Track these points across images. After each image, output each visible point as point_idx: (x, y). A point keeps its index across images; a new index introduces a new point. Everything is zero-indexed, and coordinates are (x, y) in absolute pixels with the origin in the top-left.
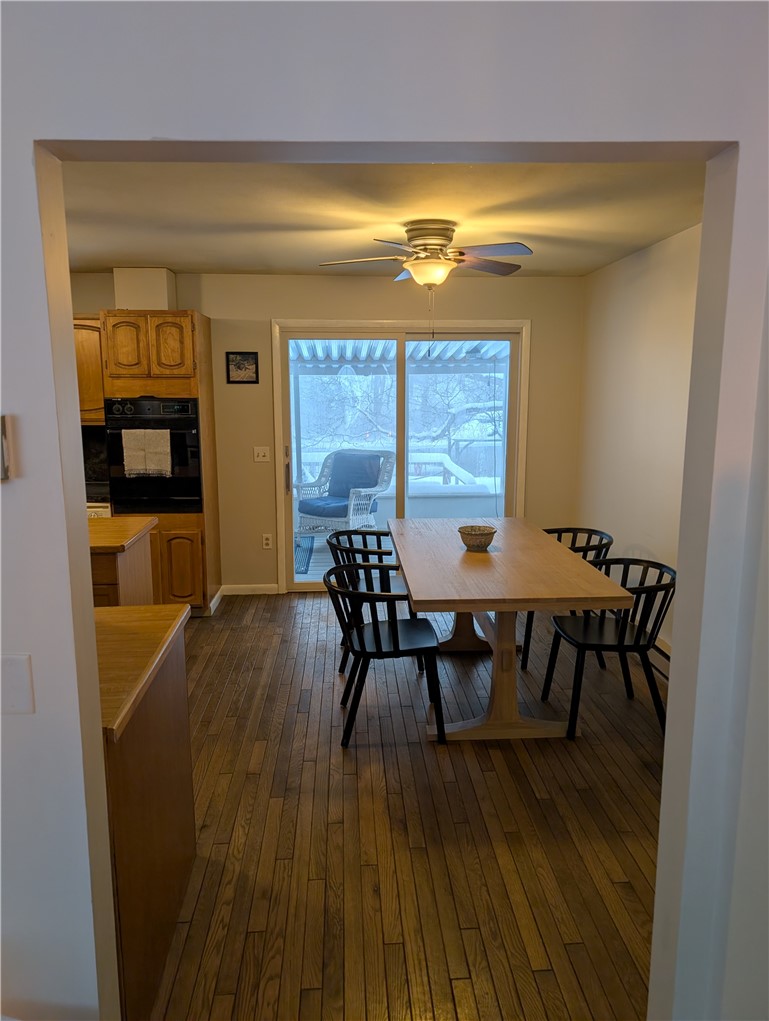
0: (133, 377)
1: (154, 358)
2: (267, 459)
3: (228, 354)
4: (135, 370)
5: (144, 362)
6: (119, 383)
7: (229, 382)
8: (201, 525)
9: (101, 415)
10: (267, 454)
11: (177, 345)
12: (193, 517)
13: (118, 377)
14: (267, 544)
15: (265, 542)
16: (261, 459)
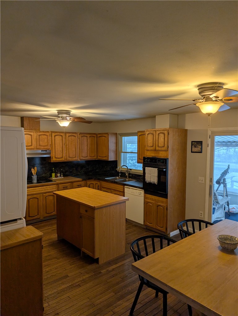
0: (151, 150)
1: (157, 144)
2: (203, 182)
3: (192, 142)
4: (152, 148)
5: (154, 146)
6: (148, 152)
7: (192, 152)
8: (167, 202)
10: (203, 180)
11: (163, 140)
12: (164, 200)
13: (148, 150)
14: (201, 216)
15: (200, 214)
16: (201, 182)
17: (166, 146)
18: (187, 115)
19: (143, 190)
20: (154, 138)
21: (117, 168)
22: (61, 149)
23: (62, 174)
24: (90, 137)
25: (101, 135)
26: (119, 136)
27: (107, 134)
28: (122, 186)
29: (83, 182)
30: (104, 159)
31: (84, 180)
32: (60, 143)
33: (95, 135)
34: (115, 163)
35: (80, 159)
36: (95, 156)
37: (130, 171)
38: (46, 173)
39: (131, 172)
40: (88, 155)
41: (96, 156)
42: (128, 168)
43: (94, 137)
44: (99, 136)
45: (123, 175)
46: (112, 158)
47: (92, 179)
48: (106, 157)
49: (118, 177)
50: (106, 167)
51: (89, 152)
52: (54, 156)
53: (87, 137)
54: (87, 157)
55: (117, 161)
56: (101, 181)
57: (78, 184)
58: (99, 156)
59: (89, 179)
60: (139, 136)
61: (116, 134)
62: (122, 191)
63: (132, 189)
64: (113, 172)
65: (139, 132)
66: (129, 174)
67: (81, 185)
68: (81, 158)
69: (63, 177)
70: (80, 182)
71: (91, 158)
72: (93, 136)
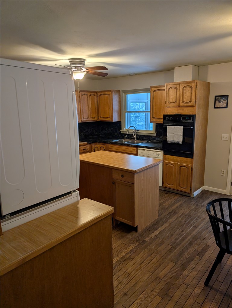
0: (174, 107)
1: (181, 99)
2: (227, 139)
3: (216, 96)
4: (174, 104)
5: (178, 101)
6: (169, 109)
7: (215, 108)
8: (192, 163)
9: (162, 120)
10: (228, 138)
11: (190, 94)
12: (189, 160)
13: (169, 107)
14: (223, 174)
15: (222, 173)
16: (224, 139)
17: (193, 101)
18: (210, 66)
19: (162, 151)
20: (178, 92)
21: (121, 130)
24: (90, 95)
25: (102, 93)
26: (123, 94)
27: (110, 91)
28: (135, 148)
29: (88, 146)
30: (107, 120)
31: (90, 143)
33: (95, 94)
34: (119, 125)
35: (81, 120)
36: (95, 117)
37: (137, 132)
39: (140, 133)
40: (90, 117)
41: (97, 117)
42: (136, 129)
43: (95, 95)
44: (99, 94)
45: (129, 136)
46: (115, 119)
47: (97, 142)
48: (110, 117)
49: (123, 140)
50: (107, 129)
51: (89, 113)
53: (87, 95)
54: (88, 118)
55: (121, 121)
56: (107, 144)
57: (84, 148)
58: (101, 117)
59: (93, 142)
60: (152, 91)
61: (119, 91)
62: (135, 153)
63: (148, 150)
64: (116, 134)
65: (152, 87)
66: (137, 135)
67: (86, 149)
68: (83, 119)
70: (86, 146)
71: (92, 119)
72: (93, 95)
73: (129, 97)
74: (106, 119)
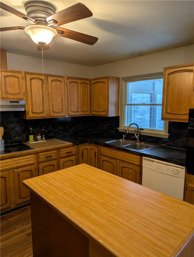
9: (187, 117)
19: (184, 168)
21: (119, 127)
22: (41, 100)
23: (44, 136)
24: (81, 83)
25: (97, 81)
26: (122, 83)
27: (106, 77)
28: (138, 157)
29: (74, 148)
30: (101, 115)
31: (77, 144)
32: (39, 91)
33: (88, 82)
34: (116, 120)
35: (68, 114)
36: (87, 111)
37: (141, 131)
38: (20, 136)
39: (143, 133)
40: (80, 110)
41: (89, 110)
42: (139, 127)
43: (87, 84)
44: (93, 82)
46: (112, 113)
47: (87, 142)
48: (104, 111)
49: (121, 140)
50: (101, 125)
51: (80, 105)
52: (31, 110)
53: (77, 83)
54: (78, 111)
55: (119, 117)
56: (99, 146)
57: (67, 151)
58: (94, 111)
59: (83, 142)
60: (166, 75)
61: (118, 79)
62: (138, 164)
64: (112, 132)
65: (165, 69)
66: (141, 136)
67: (71, 152)
68: (71, 113)
69: (45, 141)
70: (71, 148)
71: (83, 113)
72: (85, 83)
73: (131, 86)
74: (100, 113)
